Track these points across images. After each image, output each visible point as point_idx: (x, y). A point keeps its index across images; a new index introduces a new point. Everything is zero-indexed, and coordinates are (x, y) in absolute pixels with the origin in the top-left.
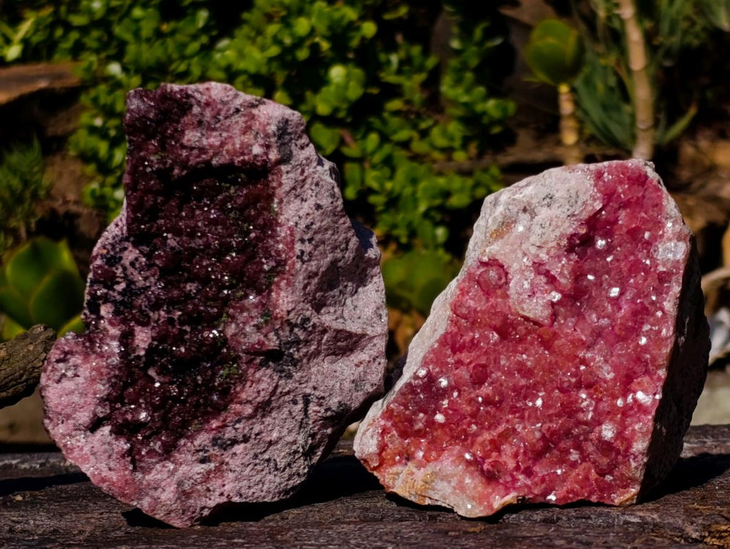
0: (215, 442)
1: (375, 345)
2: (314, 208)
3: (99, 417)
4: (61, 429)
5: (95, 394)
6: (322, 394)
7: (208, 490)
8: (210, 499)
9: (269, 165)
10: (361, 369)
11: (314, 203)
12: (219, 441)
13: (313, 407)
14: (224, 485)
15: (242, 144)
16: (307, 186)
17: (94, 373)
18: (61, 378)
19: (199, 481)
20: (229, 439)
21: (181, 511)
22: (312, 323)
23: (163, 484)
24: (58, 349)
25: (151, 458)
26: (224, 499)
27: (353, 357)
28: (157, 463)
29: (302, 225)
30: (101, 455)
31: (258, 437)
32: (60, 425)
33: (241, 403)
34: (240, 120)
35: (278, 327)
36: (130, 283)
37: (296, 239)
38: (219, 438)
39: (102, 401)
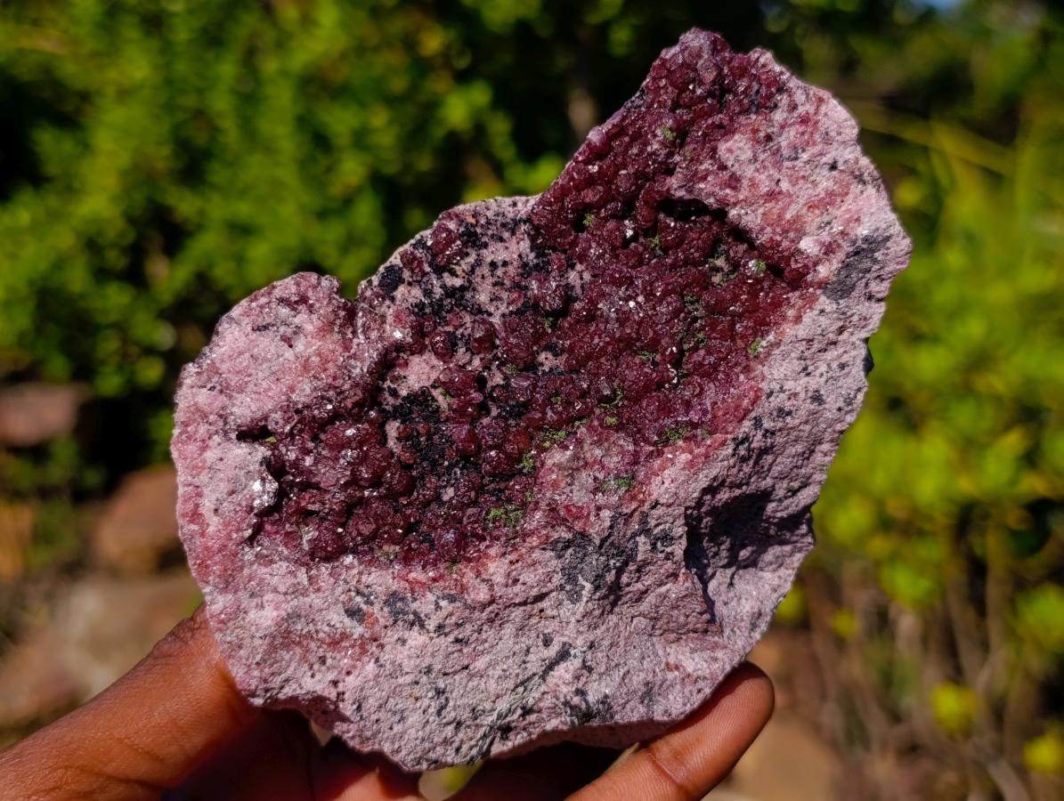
0: (393, 599)
1: (716, 659)
2: (810, 394)
3: (265, 427)
4: (203, 397)
5: (292, 389)
6: (594, 665)
7: (323, 660)
8: (313, 676)
9: (809, 278)
10: (670, 676)
11: (815, 387)
12: (399, 604)
13: (564, 672)
14: (348, 673)
15: (797, 218)
16: (829, 355)
17: (315, 359)
18: (266, 327)
19: (321, 635)
20: (415, 613)
21: (258, 658)
22: (669, 550)
23: (269, 596)
24: (298, 284)
25: (286, 545)
26: (331, 694)
27: (672, 649)
28: (287, 559)
29: (775, 402)
30: (221, 480)
31: (458, 647)
32: (205, 390)
33: (478, 575)
34: (825, 181)
35: (625, 511)
36: (468, 287)
37: (753, 415)
38: (403, 599)
39: (290, 409)
